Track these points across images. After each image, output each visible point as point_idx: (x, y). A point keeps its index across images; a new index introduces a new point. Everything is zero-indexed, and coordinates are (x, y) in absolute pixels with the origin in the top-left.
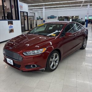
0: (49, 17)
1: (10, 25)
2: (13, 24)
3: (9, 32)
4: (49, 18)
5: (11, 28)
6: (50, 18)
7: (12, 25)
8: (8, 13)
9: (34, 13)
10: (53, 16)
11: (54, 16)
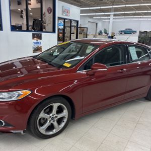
0: (122, 31)
1: (35, 40)
2: (41, 39)
3: (32, 52)
4: (121, 33)
5: (37, 45)
6: (123, 33)
7: (39, 41)
8: (35, 21)
9: (97, 23)
10: (129, 29)
11: (131, 30)
